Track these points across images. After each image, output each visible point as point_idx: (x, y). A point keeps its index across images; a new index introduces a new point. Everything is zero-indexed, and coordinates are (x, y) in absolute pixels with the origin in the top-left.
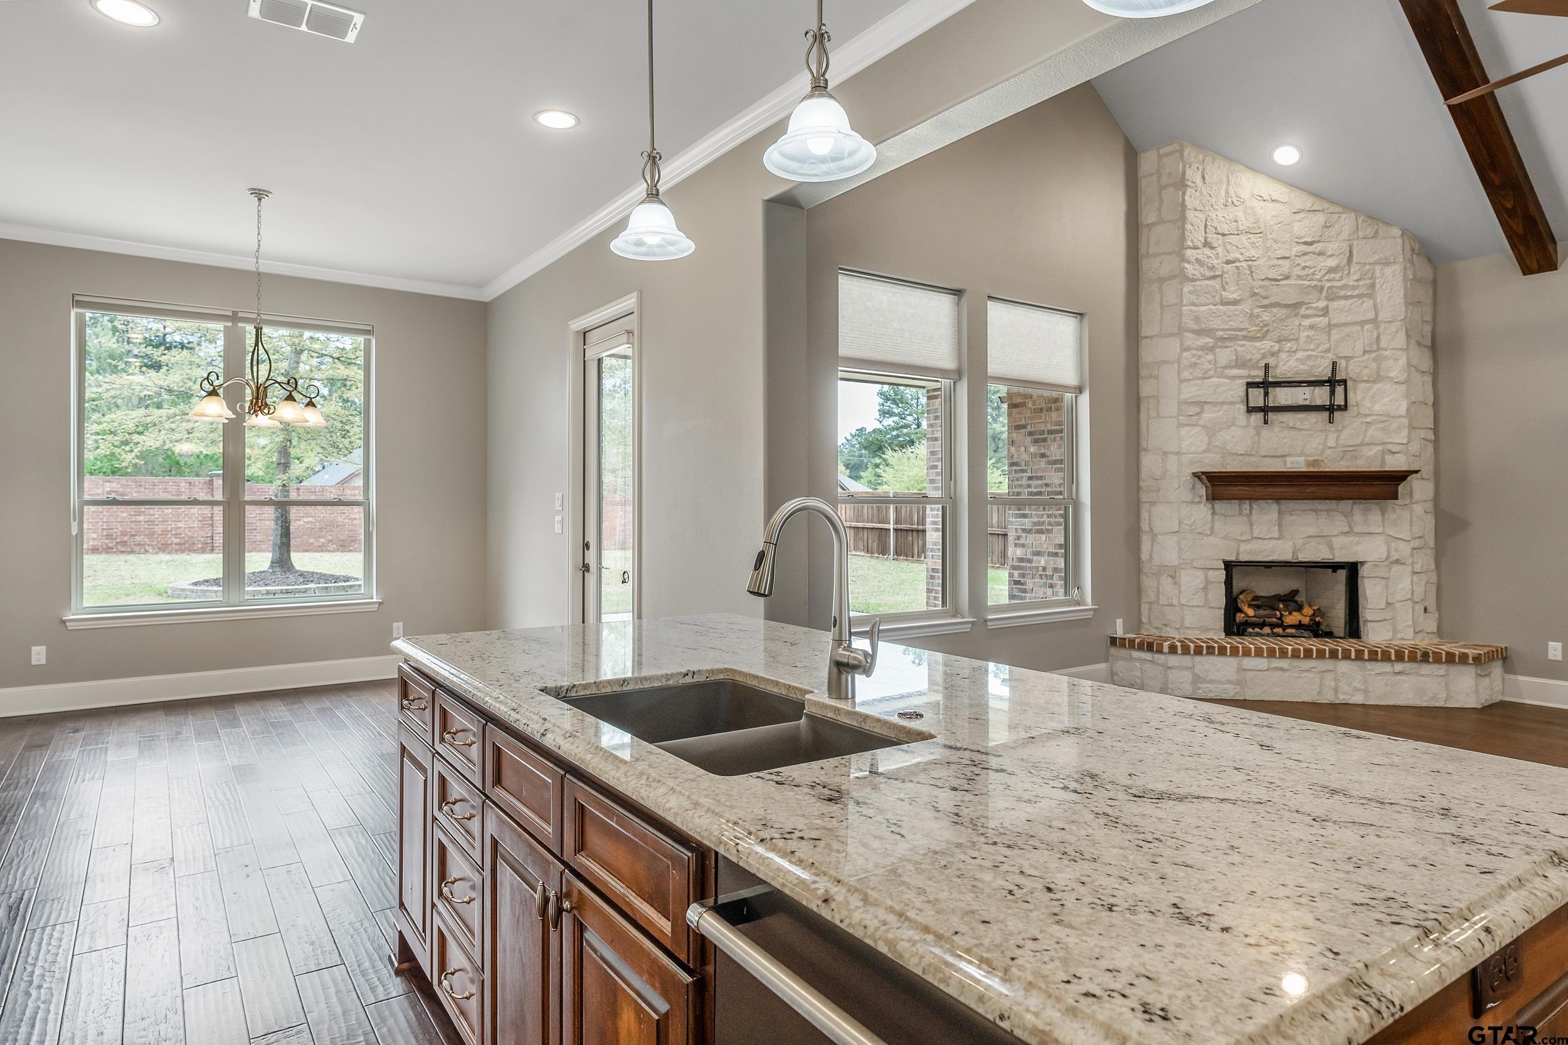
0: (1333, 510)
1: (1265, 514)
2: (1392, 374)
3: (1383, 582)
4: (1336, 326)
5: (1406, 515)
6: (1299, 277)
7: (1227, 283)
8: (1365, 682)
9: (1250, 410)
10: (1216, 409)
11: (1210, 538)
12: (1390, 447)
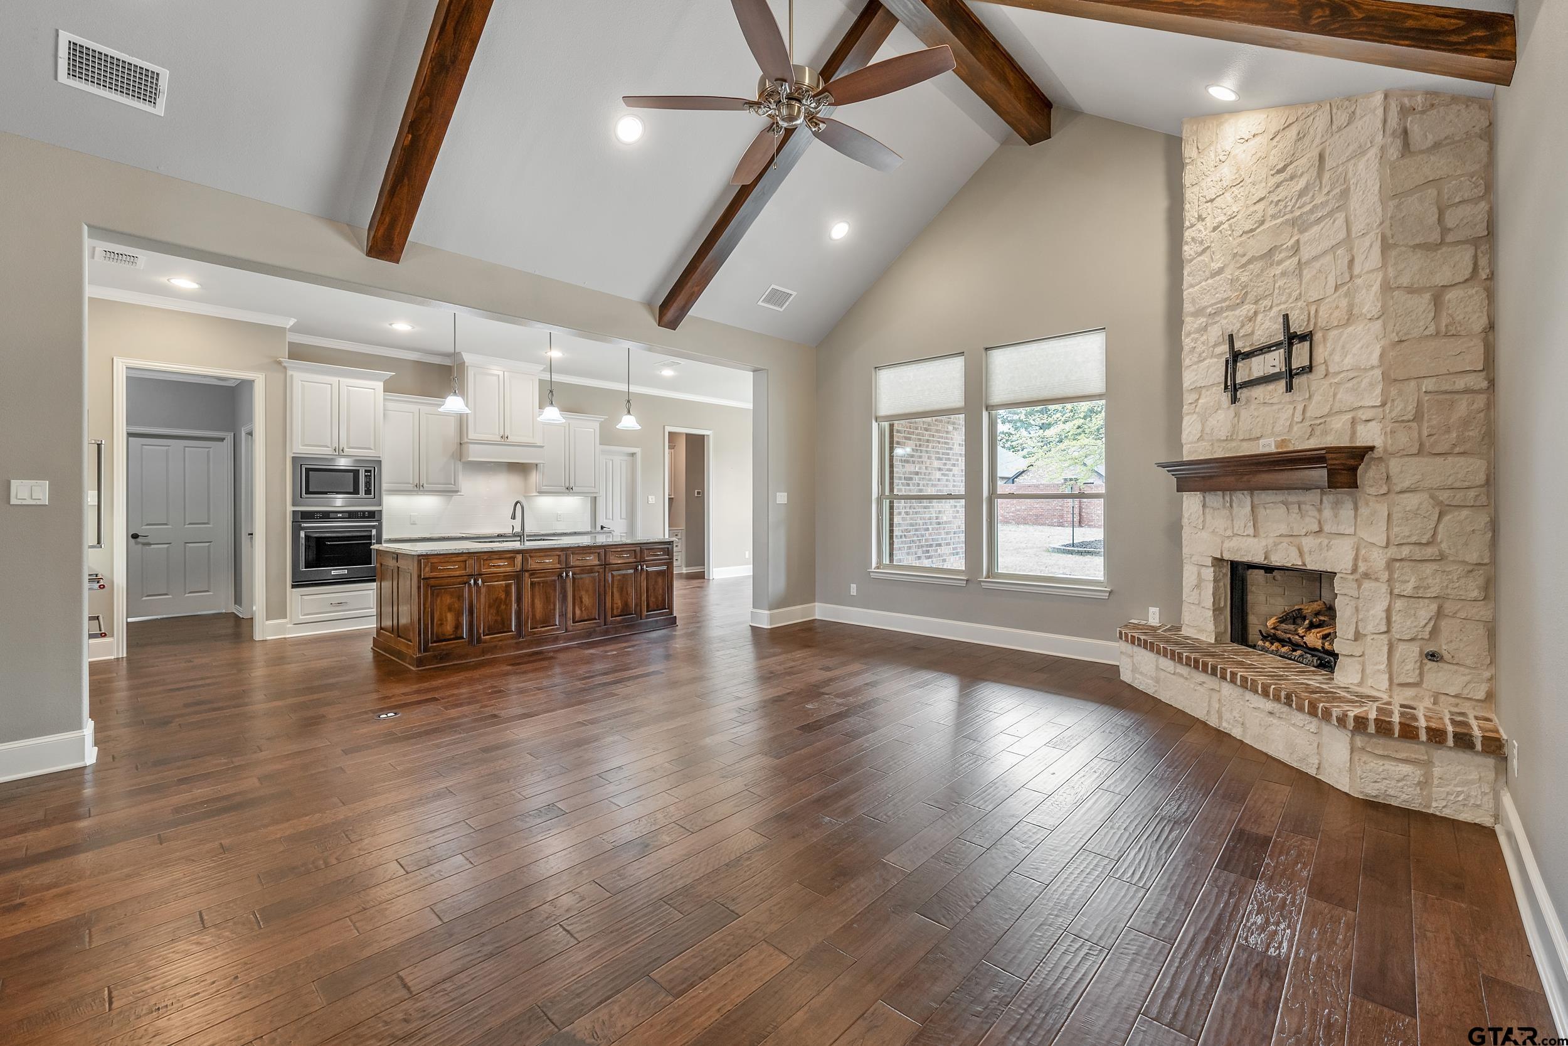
0: (1305, 502)
1: (1242, 507)
2: (1366, 310)
3: (1353, 602)
4: (1308, 263)
5: (1383, 510)
6: (1273, 217)
7: (1213, 253)
10: (1208, 393)
11: (1202, 532)
12: (1361, 413)
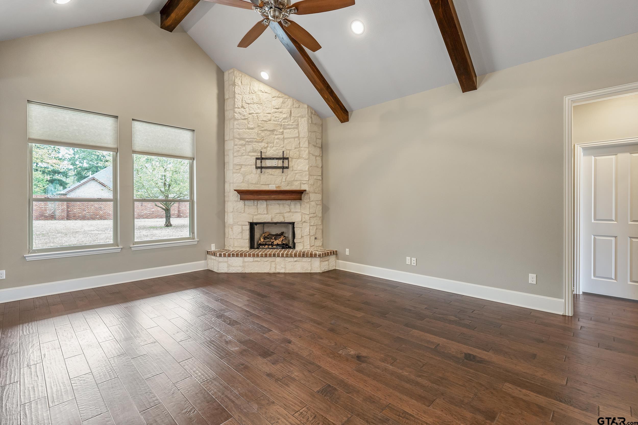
0: (285, 204)
1: (262, 205)
2: (304, 156)
3: (300, 229)
4: (286, 138)
5: (308, 206)
6: (274, 120)
7: (249, 121)
8: (285, 265)
9: (257, 168)
10: (246, 167)
11: (244, 214)
12: (302, 182)
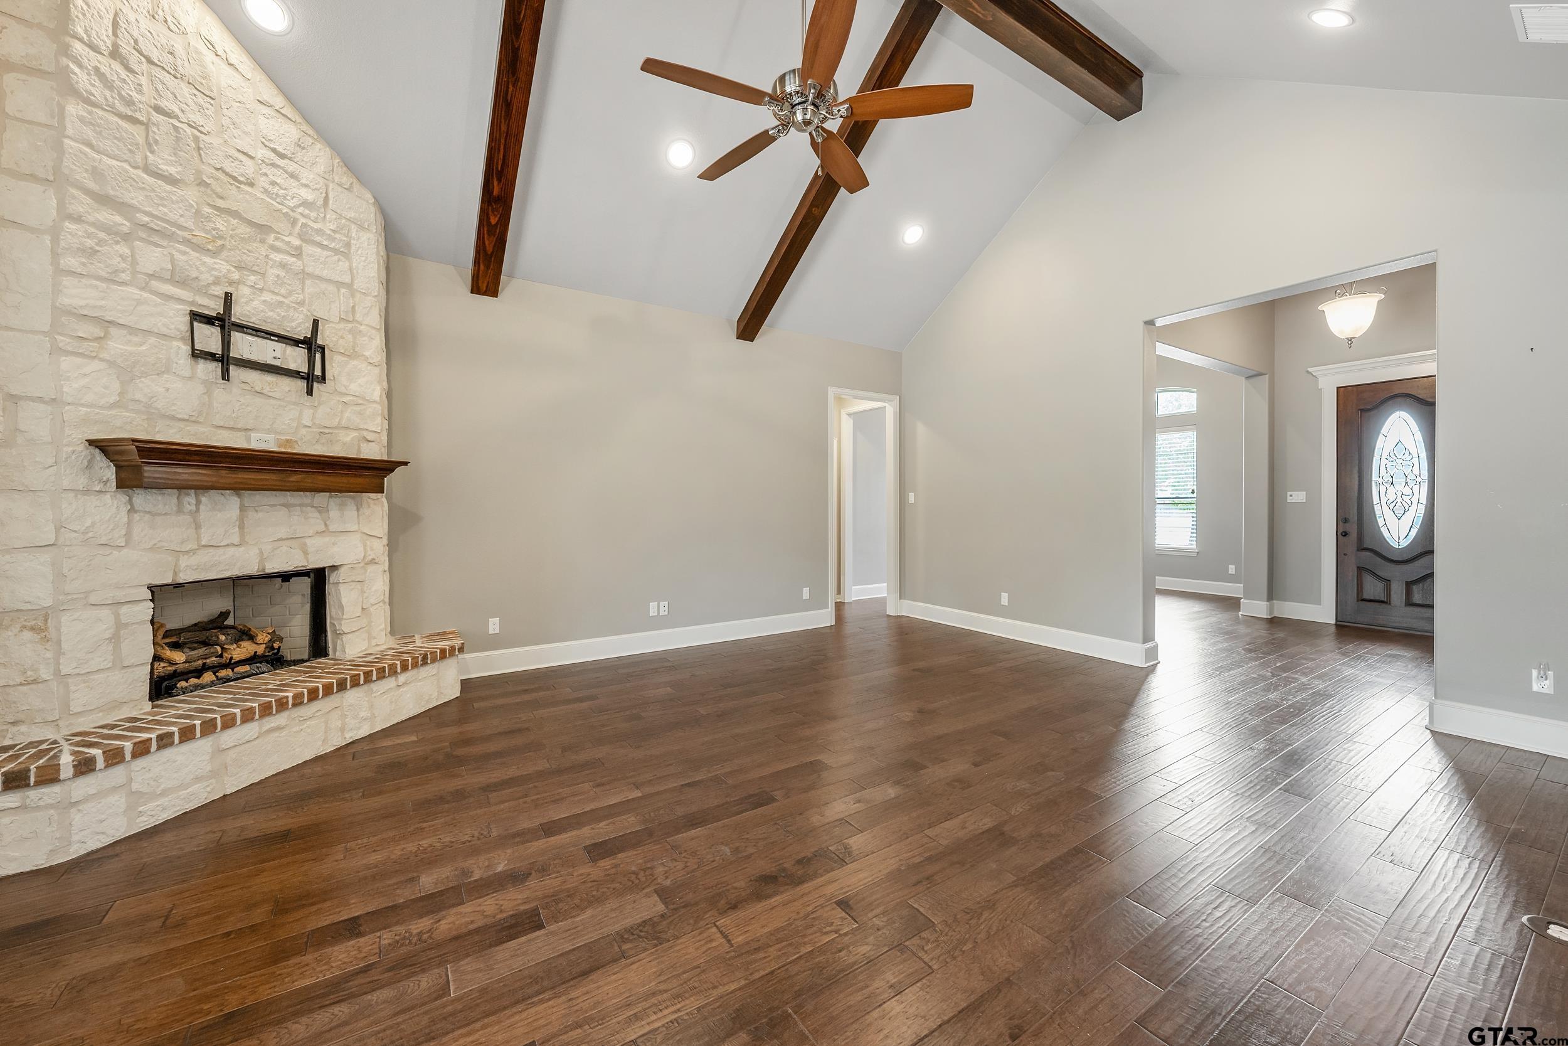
0: (307, 505)
1: (220, 511)
2: (367, 354)
3: (359, 586)
4: (311, 276)
5: (379, 510)
8: (372, 707)
9: (197, 355)
11: (125, 550)
12: (365, 433)
